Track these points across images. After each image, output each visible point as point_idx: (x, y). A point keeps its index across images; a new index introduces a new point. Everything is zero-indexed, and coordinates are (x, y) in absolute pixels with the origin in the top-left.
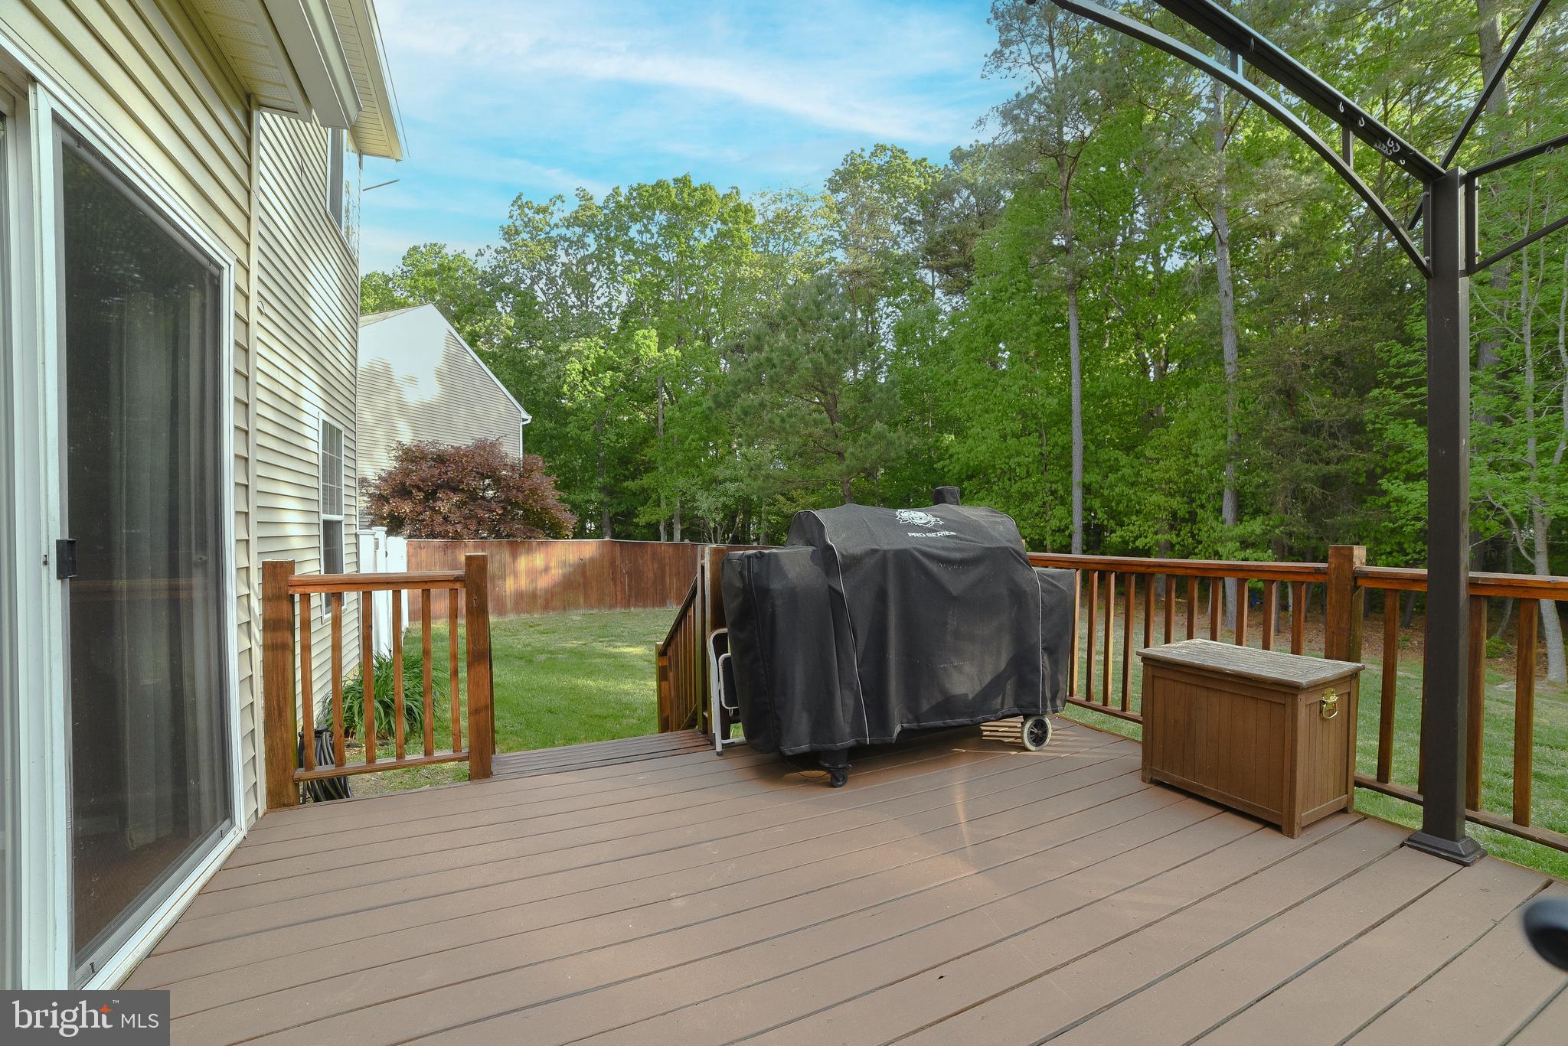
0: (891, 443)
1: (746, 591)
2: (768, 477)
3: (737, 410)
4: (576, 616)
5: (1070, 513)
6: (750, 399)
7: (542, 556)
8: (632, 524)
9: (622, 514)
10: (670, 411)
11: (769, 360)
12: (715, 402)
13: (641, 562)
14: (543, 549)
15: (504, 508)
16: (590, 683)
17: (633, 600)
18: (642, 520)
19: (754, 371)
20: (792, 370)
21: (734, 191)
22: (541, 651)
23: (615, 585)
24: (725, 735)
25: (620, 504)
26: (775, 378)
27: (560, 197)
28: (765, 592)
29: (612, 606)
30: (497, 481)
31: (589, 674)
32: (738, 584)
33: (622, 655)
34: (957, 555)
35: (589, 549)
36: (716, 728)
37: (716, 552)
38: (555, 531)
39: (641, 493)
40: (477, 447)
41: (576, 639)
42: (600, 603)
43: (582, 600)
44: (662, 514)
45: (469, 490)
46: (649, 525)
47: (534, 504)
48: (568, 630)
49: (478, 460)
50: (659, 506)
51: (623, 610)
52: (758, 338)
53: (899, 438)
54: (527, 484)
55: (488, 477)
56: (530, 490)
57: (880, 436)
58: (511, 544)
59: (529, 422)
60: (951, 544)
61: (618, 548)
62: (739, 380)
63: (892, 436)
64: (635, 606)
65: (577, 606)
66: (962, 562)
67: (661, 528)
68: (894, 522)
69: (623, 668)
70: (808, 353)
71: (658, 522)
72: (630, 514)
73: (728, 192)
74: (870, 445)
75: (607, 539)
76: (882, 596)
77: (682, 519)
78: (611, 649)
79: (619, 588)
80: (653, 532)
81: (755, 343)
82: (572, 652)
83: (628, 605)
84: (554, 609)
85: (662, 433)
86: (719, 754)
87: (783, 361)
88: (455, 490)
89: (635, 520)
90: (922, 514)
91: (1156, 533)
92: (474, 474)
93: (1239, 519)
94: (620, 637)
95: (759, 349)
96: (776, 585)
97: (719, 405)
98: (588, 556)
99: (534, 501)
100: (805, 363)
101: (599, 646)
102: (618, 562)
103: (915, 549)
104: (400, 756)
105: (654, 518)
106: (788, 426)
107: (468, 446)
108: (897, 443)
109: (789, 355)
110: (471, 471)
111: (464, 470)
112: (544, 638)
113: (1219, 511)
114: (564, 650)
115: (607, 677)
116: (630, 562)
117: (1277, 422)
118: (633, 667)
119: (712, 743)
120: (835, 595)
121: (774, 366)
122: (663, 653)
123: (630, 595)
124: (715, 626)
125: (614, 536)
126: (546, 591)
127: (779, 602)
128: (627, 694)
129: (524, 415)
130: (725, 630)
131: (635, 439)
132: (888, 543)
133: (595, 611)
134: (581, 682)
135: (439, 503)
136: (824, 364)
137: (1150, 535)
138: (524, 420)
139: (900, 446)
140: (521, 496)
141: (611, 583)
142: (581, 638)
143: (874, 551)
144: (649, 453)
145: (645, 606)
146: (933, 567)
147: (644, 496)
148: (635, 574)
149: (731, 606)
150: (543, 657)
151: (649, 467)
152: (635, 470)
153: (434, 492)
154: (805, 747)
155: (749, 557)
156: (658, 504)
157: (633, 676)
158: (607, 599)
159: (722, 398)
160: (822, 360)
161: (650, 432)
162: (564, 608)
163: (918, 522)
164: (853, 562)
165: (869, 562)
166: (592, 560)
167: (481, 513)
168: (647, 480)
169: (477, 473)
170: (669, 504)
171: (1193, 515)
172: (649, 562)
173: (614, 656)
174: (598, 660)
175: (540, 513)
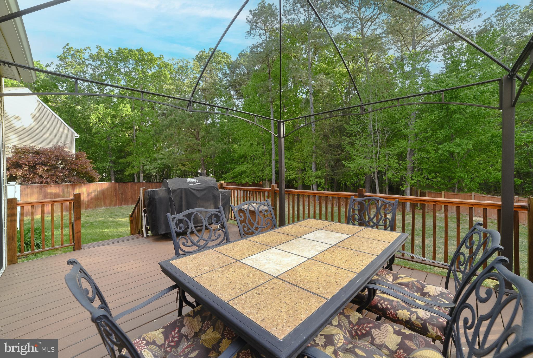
0: (216, 148)
1: (150, 198)
2: (174, 158)
3: (163, 136)
4: (100, 210)
5: (271, 169)
6: (168, 132)
7: (86, 189)
8: (124, 175)
9: (119, 171)
10: (139, 134)
11: (175, 119)
12: (155, 132)
13: (126, 189)
14: (86, 186)
15: (69, 172)
16: (107, 230)
17: (123, 203)
18: (127, 173)
19: (169, 123)
20: (183, 123)
21: (161, 56)
22: (87, 223)
23: (116, 198)
24: (147, 233)
25: (118, 167)
26: (177, 125)
27: (89, 48)
28: (154, 199)
29: (115, 206)
30: (64, 160)
31: (107, 228)
32: (148, 197)
33: (119, 221)
34: (200, 189)
35: (105, 185)
36: (144, 232)
37: (144, 190)
38: (91, 180)
39: (126, 163)
40: (55, 148)
41: (101, 217)
42: (110, 204)
43: (103, 204)
44: (135, 171)
45: (52, 165)
46: (129, 175)
47: (82, 170)
48: (98, 215)
49: (56, 153)
50: (134, 168)
51: (119, 207)
52: (171, 111)
53: (219, 146)
54: (79, 163)
55: (61, 160)
56: (81, 165)
57: (213, 145)
58: (72, 185)
59: (78, 137)
60: (199, 186)
61: (117, 185)
62: (164, 125)
63: (216, 145)
64: (124, 205)
65: (101, 206)
66: (201, 190)
67: (135, 176)
68: (186, 181)
69: (120, 225)
70: (189, 117)
71: (133, 174)
72: (123, 171)
73: (159, 56)
74: (209, 148)
75: (113, 182)
76: (181, 198)
77: (144, 172)
78: (115, 220)
79: (118, 199)
80: (132, 177)
81: (170, 113)
82: (99, 222)
83: (121, 205)
84: (91, 208)
85: (135, 141)
86: (145, 238)
87: (180, 120)
88: (45, 165)
89: (124, 173)
90: (193, 179)
91: (295, 175)
92: (55, 159)
93: (316, 170)
94: (118, 216)
95: (171, 115)
96: (156, 197)
97: (157, 133)
98: (105, 188)
99: (82, 168)
100: (188, 121)
101: (110, 219)
102: (117, 190)
103: (190, 188)
104: (53, 246)
105: (131, 172)
106: (181, 142)
107: (50, 148)
108: (218, 148)
109: (182, 118)
110: (53, 158)
111: (50, 158)
112: (87, 218)
113: (311, 168)
114: (96, 221)
115: (114, 228)
116: (122, 189)
117: (323, 144)
118: (123, 225)
119: (144, 236)
120: (170, 199)
121: (176, 121)
122: (131, 216)
123: (122, 201)
124: (144, 208)
125: (116, 180)
126: (88, 201)
127: (157, 201)
128: (121, 232)
129: (76, 134)
130: (146, 208)
131: (124, 143)
132: (183, 187)
133: (108, 208)
134: (104, 230)
135: (38, 170)
136: (195, 121)
137: (294, 175)
138: (76, 136)
139: (219, 149)
140: (76, 167)
141: (115, 197)
142: (103, 217)
143: (179, 189)
144: (130, 149)
145: (128, 205)
146: (193, 191)
147: (128, 164)
148: (124, 193)
149: (147, 202)
150: (88, 224)
151: (130, 154)
152: (124, 154)
153: (34, 166)
154: (164, 232)
155: (150, 191)
156: (133, 167)
157: (123, 227)
158: (113, 203)
159: (158, 131)
160: (194, 120)
161: (130, 141)
162: (95, 207)
163: (192, 181)
164: (174, 191)
165: (178, 191)
166: (107, 189)
167: (58, 174)
168: (128, 159)
169: (56, 158)
170: (138, 167)
171: (305, 169)
172: (130, 189)
173: (116, 222)
174: (110, 224)
175: (85, 174)
